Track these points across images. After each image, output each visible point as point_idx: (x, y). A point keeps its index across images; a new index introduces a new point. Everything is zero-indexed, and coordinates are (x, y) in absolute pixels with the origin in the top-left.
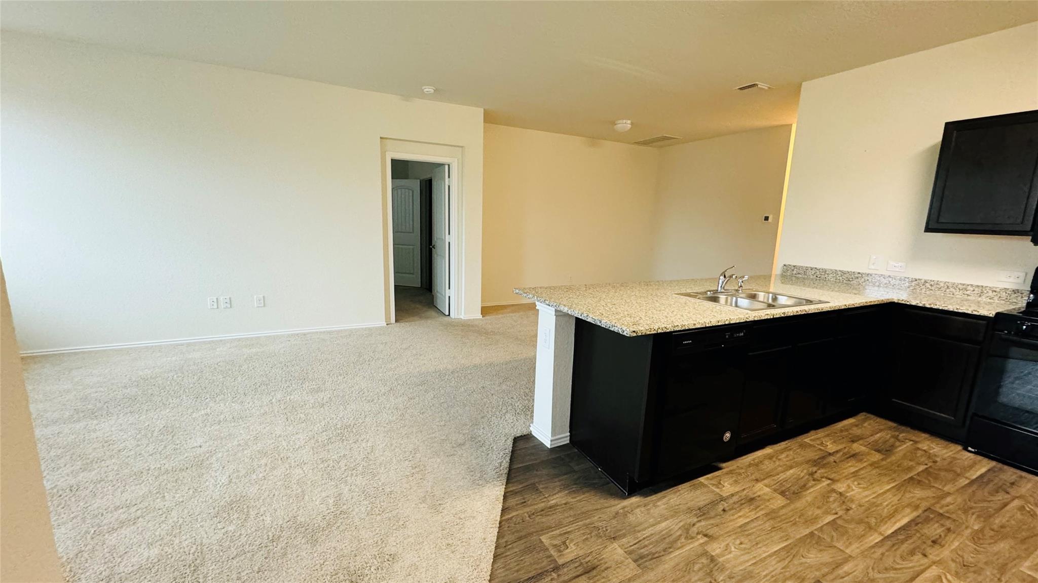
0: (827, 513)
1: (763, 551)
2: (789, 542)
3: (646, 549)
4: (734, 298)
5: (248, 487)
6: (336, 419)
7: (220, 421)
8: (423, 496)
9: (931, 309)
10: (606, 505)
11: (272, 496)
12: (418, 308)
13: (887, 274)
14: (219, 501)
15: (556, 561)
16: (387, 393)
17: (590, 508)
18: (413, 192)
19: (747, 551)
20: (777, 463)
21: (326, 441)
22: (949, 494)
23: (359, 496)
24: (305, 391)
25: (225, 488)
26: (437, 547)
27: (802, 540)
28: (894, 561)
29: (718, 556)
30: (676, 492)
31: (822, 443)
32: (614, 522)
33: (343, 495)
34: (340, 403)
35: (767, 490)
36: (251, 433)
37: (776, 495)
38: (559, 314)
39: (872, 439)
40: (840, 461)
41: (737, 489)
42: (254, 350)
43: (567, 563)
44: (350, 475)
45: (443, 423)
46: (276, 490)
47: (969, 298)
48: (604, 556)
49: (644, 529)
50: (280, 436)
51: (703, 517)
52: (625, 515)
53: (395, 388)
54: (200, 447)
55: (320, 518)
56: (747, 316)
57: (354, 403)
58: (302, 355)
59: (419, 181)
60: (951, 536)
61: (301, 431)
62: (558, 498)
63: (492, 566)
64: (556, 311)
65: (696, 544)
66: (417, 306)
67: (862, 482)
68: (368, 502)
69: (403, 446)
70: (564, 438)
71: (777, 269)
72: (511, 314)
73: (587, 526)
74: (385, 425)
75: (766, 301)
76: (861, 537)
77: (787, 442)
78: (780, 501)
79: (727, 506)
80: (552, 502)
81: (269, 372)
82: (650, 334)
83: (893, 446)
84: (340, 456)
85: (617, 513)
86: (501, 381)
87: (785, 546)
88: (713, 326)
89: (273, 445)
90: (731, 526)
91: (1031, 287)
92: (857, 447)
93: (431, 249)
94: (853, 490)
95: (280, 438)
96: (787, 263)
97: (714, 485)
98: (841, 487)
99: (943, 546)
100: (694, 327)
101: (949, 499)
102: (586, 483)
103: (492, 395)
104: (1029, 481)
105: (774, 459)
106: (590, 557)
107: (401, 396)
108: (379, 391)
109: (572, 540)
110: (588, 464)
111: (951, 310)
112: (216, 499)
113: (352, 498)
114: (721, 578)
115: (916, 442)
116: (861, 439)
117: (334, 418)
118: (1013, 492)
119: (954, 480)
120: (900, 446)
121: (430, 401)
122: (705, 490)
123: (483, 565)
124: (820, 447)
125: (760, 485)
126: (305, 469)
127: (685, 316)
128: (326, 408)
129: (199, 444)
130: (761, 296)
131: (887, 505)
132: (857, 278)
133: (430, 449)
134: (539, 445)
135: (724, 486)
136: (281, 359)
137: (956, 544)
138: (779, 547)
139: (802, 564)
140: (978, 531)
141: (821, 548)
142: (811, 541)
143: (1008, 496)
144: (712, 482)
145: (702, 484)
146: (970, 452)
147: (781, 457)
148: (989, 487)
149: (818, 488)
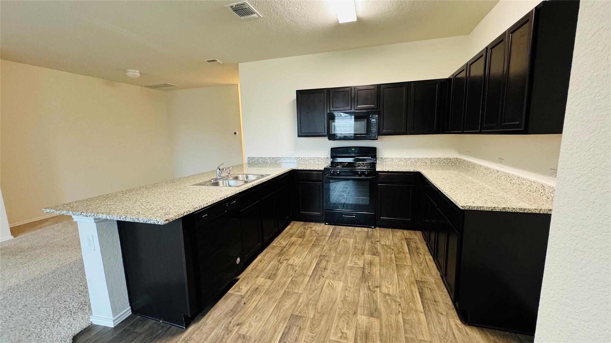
0: (289, 277)
1: (267, 315)
2: (277, 302)
4: (227, 181)
9: (305, 171)
13: (288, 156)
19: (259, 321)
20: (264, 262)
22: (324, 246)
27: (282, 297)
28: (315, 286)
29: (247, 333)
31: (280, 243)
35: (262, 279)
37: (268, 280)
38: (99, 221)
39: (297, 233)
40: (289, 249)
41: (249, 287)
47: (316, 163)
51: (234, 315)
56: (235, 191)
60: (329, 263)
65: (234, 333)
67: (298, 255)
70: (127, 311)
71: (245, 161)
75: (243, 179)
76: (302, 283)
77: (266, 249)
78: (269, 282)
79: (246, 300)
82: (179, 219)
83: (305, 233)
87: (276, 306)
88: (218, 202)
90: (250, 310)
92: (294, 239)
94: (295, 261)
96: (249, 157)
97: (237, 291)
98: (291, 262)
99: (327, 269)
100: (207, 206)
101: (325, 248)
105: (262, 261)
110: (151, 322)
111: (312, 169)
115: (311, 228)
116: (294, 234)
118: (340, 235)
119: (325, 239)
122: (233, 297)
124: (280, 245)
125: (259, 278)
127: (200, 200)
130: (240, 177)
131: (308, 261)
132: (279, 160)
134: (102, 329)
135: (242, 289)
137: (330, 266)
138: (274, 307)
139: (284, 310)
140: (335, 257)
141: (290, 297)
142: (285, 296)
143: (339, 238)
144: (235, 290)
145: (231, 294)
146: (327, 225)
147: (265, 259)
148: (334, 236)
149: (283, 267)
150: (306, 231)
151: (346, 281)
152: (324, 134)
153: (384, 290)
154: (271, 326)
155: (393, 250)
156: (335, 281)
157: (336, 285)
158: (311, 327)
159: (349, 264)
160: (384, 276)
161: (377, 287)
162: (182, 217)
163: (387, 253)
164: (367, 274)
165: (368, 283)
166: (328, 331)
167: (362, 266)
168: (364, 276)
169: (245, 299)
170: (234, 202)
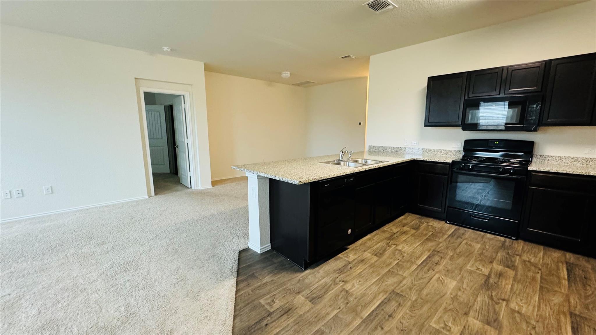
0: (395, 260)
1: (369, 284)
2: (380, 276)
3: (315, 294)
4: (348, 163)
5: (56, 313)
6: (119, 259)
7: (24, 276)
8: (186, 293)
9: (429, 162)
10: (293, 277)
11: (76, 315)
12: (169, 185)
13: (412, 147)
14: (32, 327)
15: (269, 311)
16: (154, 238)
17: (285, 280)
18: (160, 113)
19: (362, 285)
20: (373, 242)
21: (113, 274)
22: (441, 242)
23: (142, 302)
24: (93, 245)
25: (36, 317)
26: (198, 320)
27: (386, 274)
28: (422, 275)
29: (350, 289)
30: (328, 264)
31: (391, 229)
32: (298, 285)
33: (131, 304)
34: (121, 249)
35: (369, 255)
36: (53, 278)
37: (374, 256)
38: (260, 178)
39: (411, 224)
40: (399, 236)
41: (356, 257)
42: (47, 224)
43: (275, 311)
44: (134, 291)
45: (194, 250)
46: (79, 311)
47: (443, 155)
48: (294, 303)
49: (314, 285)
50: (77, 276)
51: (341, 273)
52: (303, 280)
53: (160, 235)
54: (9, 295)
55: (115, 321)
56: (354, 170)
57: (131, 247)
58: (87, 223)
59: (163, 106)
60: (443, 260)
61: (93, 270)
62: (267, 279)
63: (233, 322)
64: (258, 176)
65: (339, 286)
66: (169, 184)
67: (408, 244)
68: (149, 304)
69: (169, 267)
70: (268, 246)
71: (366, 149)
72: (231, 184)
73: (284, 289)
74: (155, 257)
75: (362, 163)
76: (408, 268)
77: (376, 231)
78: (375, 258)
80: (265, 281)
81: (62, 237)
82: (308, 183)
83: (419, 226)
84: (125, 281)
85: (299, 280)
86: (228, 222)
87: (379, 279)
88: (338, 176)
89: (72, 283)
90: (355, 274)
91: (464, 149)
92: (406, 229)
93: (176, 148)
94: (405, 248)
95: (77, 278)
96: (370, 145)
97: (345, 257)
98: (400, 247)
99: (440, 265)
100: (330, 178)
101: (441, 245)
102: (281, 268)
103: (223, 230)
104: (468, 232)
105: (371, 240)
106: (287, 305)
107: (164, 239)
108: (148, 238)
109: (276, 299)
110: (282, 258)
111: (436, 161)
112: (29, 326)
113: (137, 304)
114: (352, 299)
115: (428, 222)
116: (406, 225)
117: (118, 259)
118: (464, 237)
119: (442, 237)
120: (422, 225)
121: (184, 239)
122: (342, 260)
123: (227, 323)
124: (390, 231)
125: (366, 253)
126: (99, 293)
127: (325, 173)
128: (111, 254)
129: (7, 293)
130: (360, 161)
131: (418, 252)
132: (400, 150)
133: (187, 266)
134: (254, 253)
135: (350, 257)
136: (70, 227)
137: (444, 263)
138: (376, 279)
139: (386, 285)
140: (452, 256)
141: (394, 276)
142: (389, 274)
143: (462, 239)
144: (344, 256)
145: (340, 258)
146: (448, 223)
147: (374, 238)
148: (455, 237)
149: (390, 250)
150: (421, 224)
151: (461, 281)
152: (457, 124)
153: (513, 305)
154: (371, 292)
155: (540, 269)
156: (447, 278)
157: (447, 283)
158: (411, 307)
159: (468, 267)
160: (517, 292)
161: (504, 300)
162: (311, 183)
163: (529, 271)
164: (492, 284)
165: (492, 293)
166: (429, 317)
167: (487, 274)
168: (487, 284)
169: (351, 265)
170: (352, 179)
